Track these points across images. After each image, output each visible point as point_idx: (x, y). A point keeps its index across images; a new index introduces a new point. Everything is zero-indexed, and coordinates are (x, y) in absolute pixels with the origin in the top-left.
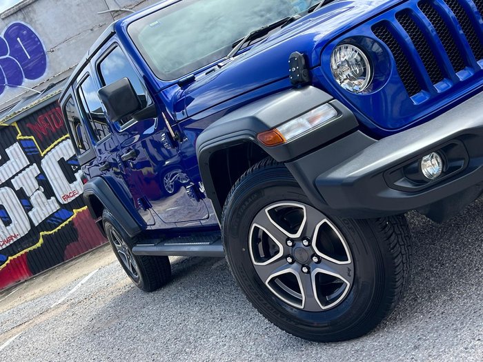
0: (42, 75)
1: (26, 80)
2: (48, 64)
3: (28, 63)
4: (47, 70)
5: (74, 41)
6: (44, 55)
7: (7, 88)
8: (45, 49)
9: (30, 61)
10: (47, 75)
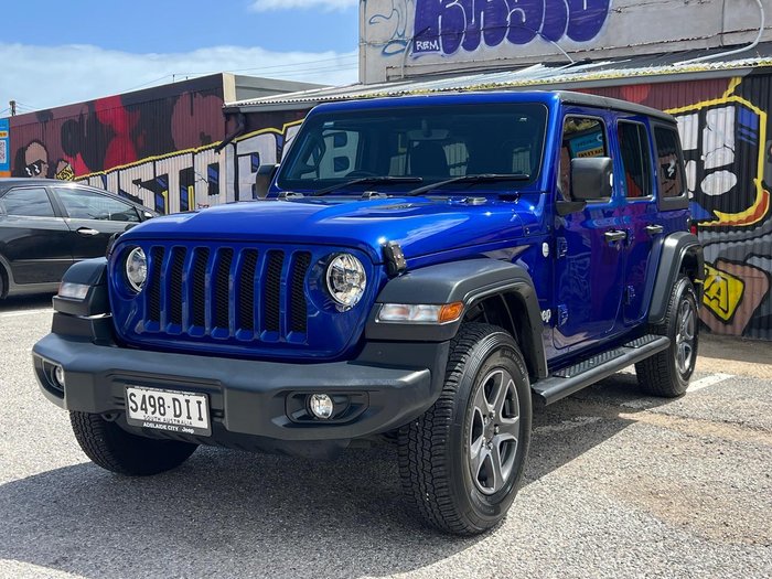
0: (590, 39)
1: (565, 37)
2: (603, 28)
3: (580, 15)
4: (598, 34)
5: (654, 9)
6: (606, 12)
7: (538, 37)
8: (610, 5)
9: (585, 13)
10: (594, 42)
